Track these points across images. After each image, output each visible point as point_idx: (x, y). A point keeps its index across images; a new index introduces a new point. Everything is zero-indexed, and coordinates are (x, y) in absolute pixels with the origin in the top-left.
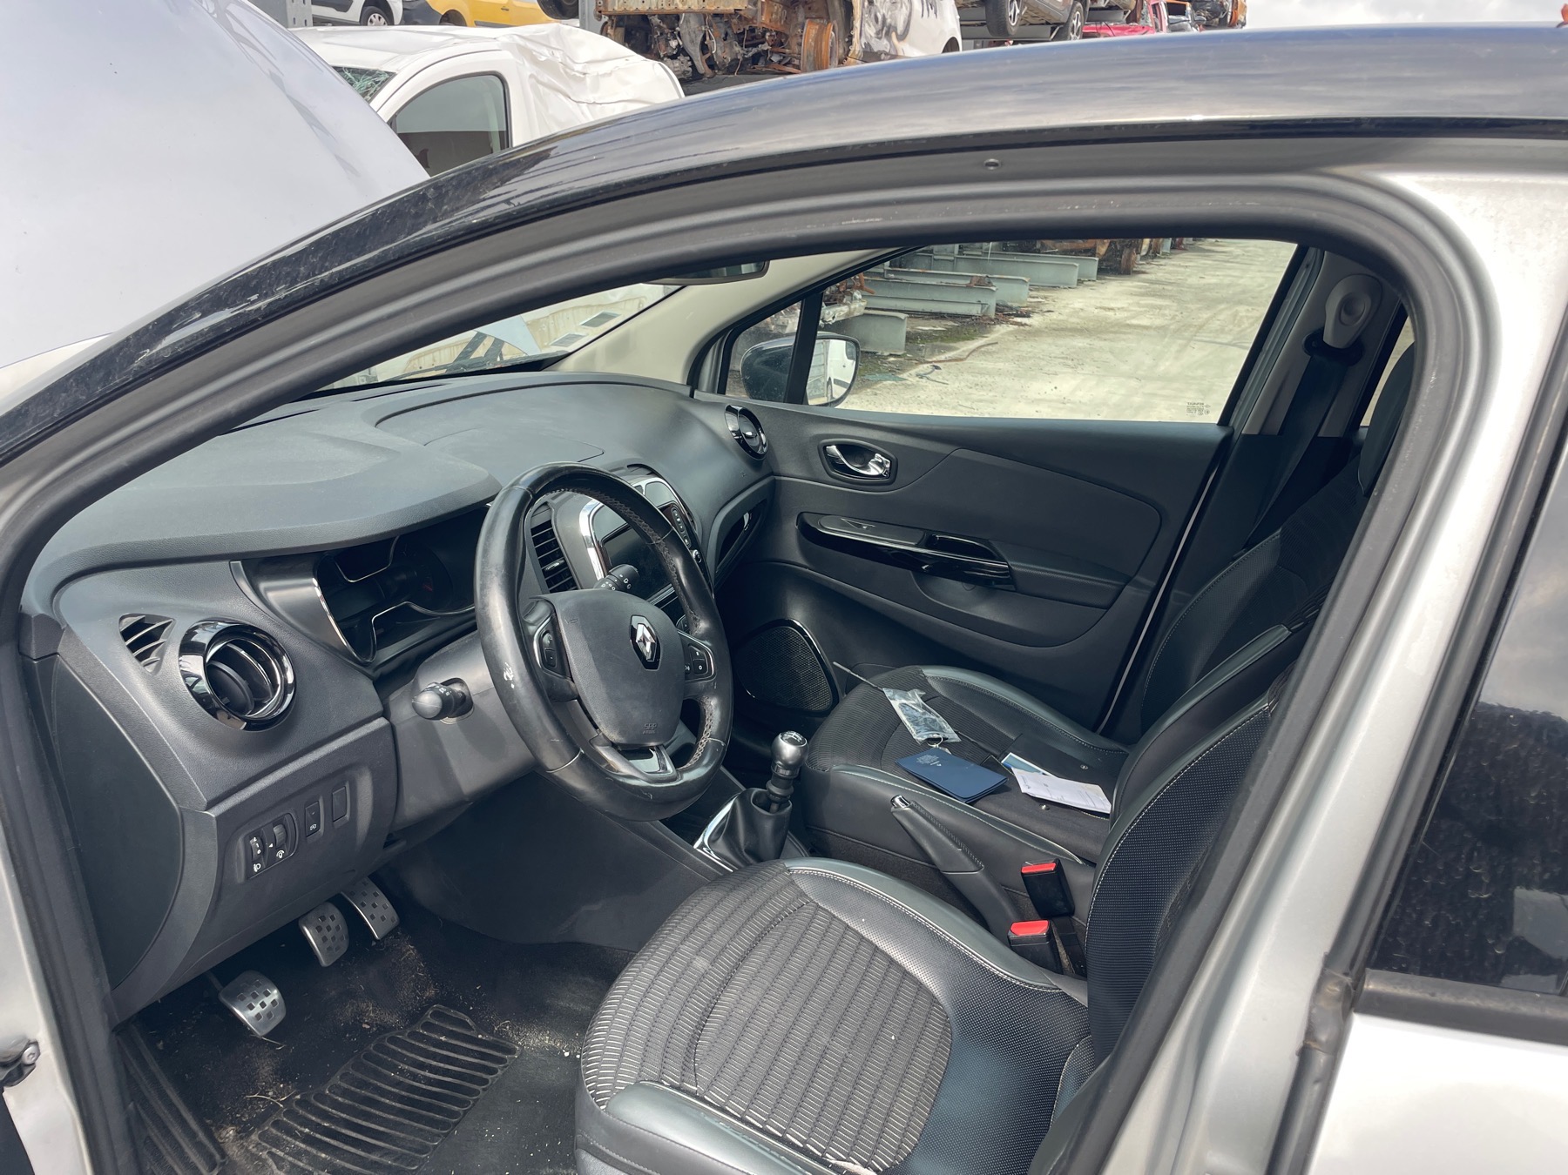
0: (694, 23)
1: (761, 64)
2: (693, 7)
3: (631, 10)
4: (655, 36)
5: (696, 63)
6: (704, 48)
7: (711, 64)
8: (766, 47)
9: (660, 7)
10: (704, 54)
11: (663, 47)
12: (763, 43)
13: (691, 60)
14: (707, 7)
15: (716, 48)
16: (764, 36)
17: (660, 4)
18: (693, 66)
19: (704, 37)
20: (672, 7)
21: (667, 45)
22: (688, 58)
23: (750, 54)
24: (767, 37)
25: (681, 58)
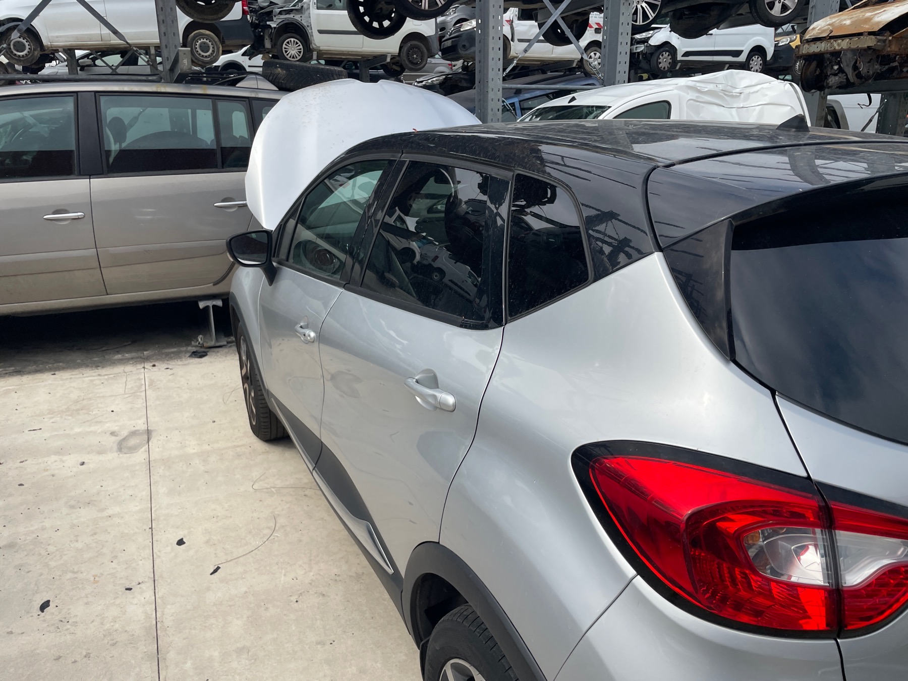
0: (849, 55)
1: (895, 74)
2: (844, 48)
3: (811, 52)
4: (826, 64)
5: (849, 76)
6: (855, 68)
7: (859, 76)
8: (896, 64)
9: (826, 49)
10: (855, 71)
11: (829, 69)
12: (895, 61)
13: (847, 75)
14: (852, 47)
15: (862, 68)
16: (895, 57)
17: (826, 48)
18: (847, 79)
19: (856, 62)
20: (832, 48)
21: (832, 68)
22: (845, 74)
23: (884, 69)
24: (897, 59)
25: (840, 75)
